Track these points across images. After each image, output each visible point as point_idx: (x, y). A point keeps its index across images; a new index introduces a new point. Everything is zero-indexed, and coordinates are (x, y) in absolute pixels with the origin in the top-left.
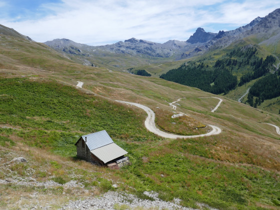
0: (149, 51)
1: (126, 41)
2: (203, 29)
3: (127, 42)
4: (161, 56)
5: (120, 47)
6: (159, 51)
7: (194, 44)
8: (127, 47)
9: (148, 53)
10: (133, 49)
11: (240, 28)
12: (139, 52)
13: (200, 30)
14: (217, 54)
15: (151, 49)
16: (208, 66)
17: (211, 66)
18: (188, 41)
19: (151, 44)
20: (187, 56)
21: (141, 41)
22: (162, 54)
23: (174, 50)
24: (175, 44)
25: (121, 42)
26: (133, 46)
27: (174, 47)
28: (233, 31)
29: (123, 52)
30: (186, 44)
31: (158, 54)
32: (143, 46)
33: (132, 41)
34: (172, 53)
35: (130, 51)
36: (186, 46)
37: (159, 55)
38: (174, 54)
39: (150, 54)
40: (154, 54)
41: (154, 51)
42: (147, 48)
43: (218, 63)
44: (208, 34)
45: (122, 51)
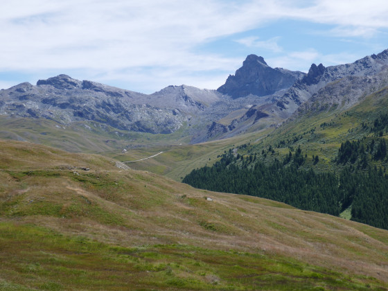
0: (112, 115)
1: (40, 83)
2: (261, 59)
3: (43, 86)
4: (148, 130)
5: (24, 98)
6: (140, 115)
7: (241, 99)
8: (45, 101)
9: (108, 120)
10: (63, 106)
11: (367, 58)
12: (80, 114)
13: (253, 62)
14: (332, 125)
15: (118, 108)
16: (316, 160)
17: (328, 159)
18: (221, 90)
19: (115, 94)
20: (225, 131)
21: (87, 85)
22: (150, 125)
23: (184, 114)
24: (186, 98)
25: (26, 84)
26: (64, 98)
27: (183, 104)
28: (347, 66)
29: (32, 113)
30: (216, 98)
31: (138, 123)
32: (92, 99)
33: (60, 82)
34: (179, 122)
35: (55, 111)
36: (218, 103)
37: (140, 127)
38: (185, 123)
39: (114, 124)
40: (126, 122)
41: (126, 115)
42: (106, 105)
43: (348, 152)
44: (278, 72)
45: (29, 111)
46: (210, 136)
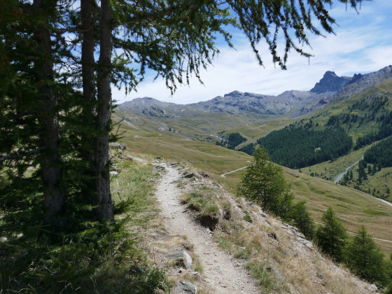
0: (256, 108)
1: (226, 95)
2: (333, 73)
3: (227, 97)
4: (273, 114)
5: (218, 103)
6: (270, 107)
7: (322, 94)
8: (227, 104)
9: (254, 110)
10: (234, 105)
11: (386, 67)
12: (242, 109)
13: (329, 75)
14: (337, 108)
15: (259, 105)
16: (317, 125)
17: (323, 124)
18: (313, 91)
19: (260, 97)
20: (308, 111)
21: (247, 94)
22: (274, 111)
23: (291, 104)
24: (293, 96)
25: (219, 97)
26: (235, 102)
27: (292, 100)
28: (375, 73)
29: (221, 110)
30: (309, 95)
31: (268, 111)
32: (248, 100)
33: (234, 94)
34: (288, 108)
35: (230, 108)
36: (309, 97)
37: (269, 112)
38: (291, 109)
39: (257, 112)
40: (263, 111)
41: (263, 107)
42: (253, 104)
43: (332, 120)
44: (342, 79)
45: (219, 109)
46: (301, 114)
